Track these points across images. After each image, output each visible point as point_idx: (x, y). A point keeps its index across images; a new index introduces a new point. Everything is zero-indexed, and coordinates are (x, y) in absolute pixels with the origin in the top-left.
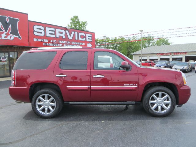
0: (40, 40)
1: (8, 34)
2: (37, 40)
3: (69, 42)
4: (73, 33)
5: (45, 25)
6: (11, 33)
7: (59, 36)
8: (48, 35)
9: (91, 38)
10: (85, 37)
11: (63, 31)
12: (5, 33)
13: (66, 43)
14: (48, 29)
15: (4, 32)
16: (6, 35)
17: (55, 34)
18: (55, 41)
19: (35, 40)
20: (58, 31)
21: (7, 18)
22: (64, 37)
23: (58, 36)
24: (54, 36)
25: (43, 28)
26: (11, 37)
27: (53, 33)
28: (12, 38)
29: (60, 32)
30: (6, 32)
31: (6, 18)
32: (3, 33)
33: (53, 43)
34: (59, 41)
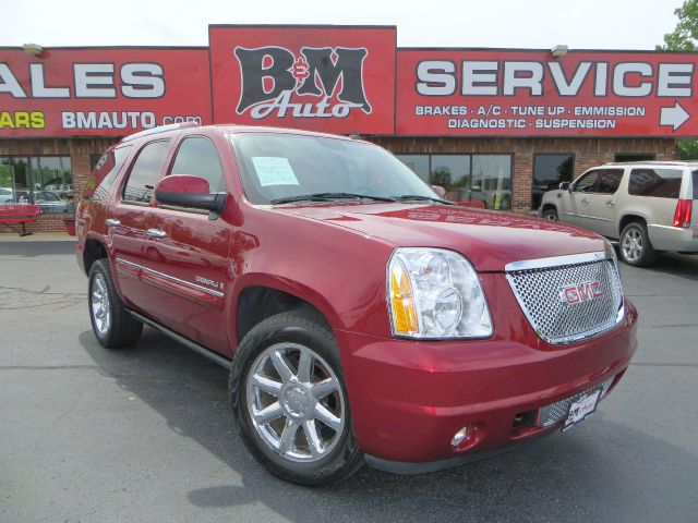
0: (437, 110)
1: (332, 102)
2: (428, 110)
3: (560, 110)
4: (584, 68)
5: (458, 56)
6: (342, 97)
7: (515, 89)
8: (468, 89)
9: (687, 80)
10: (654, 79)
11: (537, 69)
12: (327, 97)
13: (546, 111)
14: (469, 67)
15: (324, 95)
16: (328, 105)
17: (499, 83)
18: (497, 111)
19: (419, 111)
20: (511, 67)
21: (334, 51)
22: (537, 90)
23: (508, 90)
24: (492, 91)
25: (449, 67)
26: (340, 111)
27: (492, 78)
28: (345, 113)
29: (518, 74)
30: (329, 94)
31: (330, 51)
32: (320, 99)
33: (485, 118)
34: (514, 108)
